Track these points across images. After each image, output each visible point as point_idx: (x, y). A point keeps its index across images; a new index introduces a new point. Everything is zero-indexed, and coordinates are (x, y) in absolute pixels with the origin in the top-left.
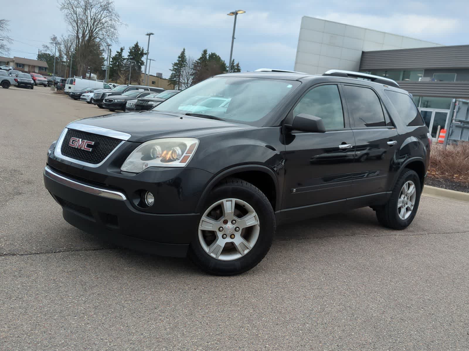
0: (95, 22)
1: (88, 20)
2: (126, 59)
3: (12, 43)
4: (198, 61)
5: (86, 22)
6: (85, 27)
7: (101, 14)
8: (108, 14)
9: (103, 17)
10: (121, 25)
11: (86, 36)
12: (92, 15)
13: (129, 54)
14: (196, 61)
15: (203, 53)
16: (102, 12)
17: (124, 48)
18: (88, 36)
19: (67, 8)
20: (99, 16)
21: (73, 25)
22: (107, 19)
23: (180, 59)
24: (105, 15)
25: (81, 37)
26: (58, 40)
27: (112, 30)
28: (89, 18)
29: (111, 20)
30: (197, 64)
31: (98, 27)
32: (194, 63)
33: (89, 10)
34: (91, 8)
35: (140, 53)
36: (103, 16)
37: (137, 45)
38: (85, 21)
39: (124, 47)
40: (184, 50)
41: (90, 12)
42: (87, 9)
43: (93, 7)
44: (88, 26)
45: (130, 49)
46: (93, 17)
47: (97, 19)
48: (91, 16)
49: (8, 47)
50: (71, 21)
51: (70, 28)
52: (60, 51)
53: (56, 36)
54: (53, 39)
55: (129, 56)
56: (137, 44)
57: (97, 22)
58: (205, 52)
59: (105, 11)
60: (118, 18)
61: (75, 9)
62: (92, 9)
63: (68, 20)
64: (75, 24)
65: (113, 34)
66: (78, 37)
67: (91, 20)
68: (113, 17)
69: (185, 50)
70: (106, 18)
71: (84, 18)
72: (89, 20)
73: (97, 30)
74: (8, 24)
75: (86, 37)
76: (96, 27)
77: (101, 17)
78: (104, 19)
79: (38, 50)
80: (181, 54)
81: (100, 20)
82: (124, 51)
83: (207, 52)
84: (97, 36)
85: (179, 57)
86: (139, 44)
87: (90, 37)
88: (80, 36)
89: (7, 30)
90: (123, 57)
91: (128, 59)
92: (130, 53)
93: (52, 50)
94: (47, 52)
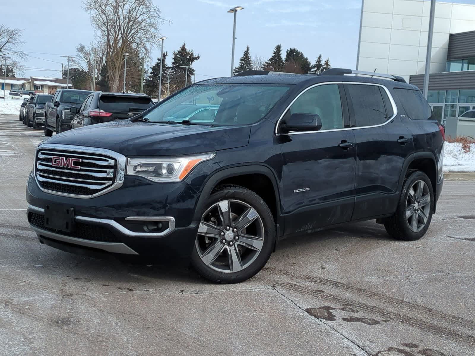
0: (130, 21)
1: (120, 20)
2: (170, 68)
3: (27, 59)
4: (269, 62)
5: (118, 24)
6: (117, 31)
7: (136, 11)
8: (145, 10)
9: (139, 15)
10: (163, 21)
11: (119, 41)
12: (125, 14)
13: (173, 61)
14: (266, 62)
15: (275, 51)
16: (137, 8)
17: (167, 54)
18: (121, 41)
19: (94, 7)
20: (135, 14)
21: (102, 29)
22: (145, 17)
23: (243, 62)
24: (142, 12)
25: (113, 44)
26: (86, 50)
27: (152, 30)
28: (122, 18)
29: (149, 17)
30: (267, 66)
31: (133, 29)
32: (264, 65)
33: (121, 7)
34: (123, 5)
35: (188, 57)
36: (139, 12)
37: (183, 49)
38: (116, 22)
39: (167, 52)
40: (248, 48)
41: (123, 10)
42: (118, 7)
43: (125, 4)
44: (120, 28)
45: (174, 54)
46: (126, 16)
47: (132, 18)
48: (123, 15)
49: (21, 64)
50: (99, 24)
51: (99, 33)
52: (89, 63)
53: (83, 45)
54: (80, 49)
55: (173, 63)
56: (184, 46)
57: (132, 22)
58: (278, 48)
59: (141, 7)
60: (158, 13)
61: (104, 8)
62: (125, 6)
63: (95, 23)
64: (104, 28)
65: (153, 36)
66: (108, 44)
67: (124, 20)
68: (152, 13)
69: (250, 49)
70: (143, 15)
71: (115, 19)
72: (122, 20)
73: (133, 32)
74: (20, 34)
75: (118, 43)
76: (131, 29)
77: (136, 15)
78: (140, 17)
79: (62, 66)
80: (244, 55)
81: (135, 19)
82: (166, 57)
83: (281, 49)
84: (132, 40)
85: (242, 60)
86: (186, 47)
87: (124, 43)
88: (112, 42)
89: (21, 42)
90: (165, 66)
91: (173, 68)
92: (174, 59)
93: (80, 63)
94: (74, 67)
